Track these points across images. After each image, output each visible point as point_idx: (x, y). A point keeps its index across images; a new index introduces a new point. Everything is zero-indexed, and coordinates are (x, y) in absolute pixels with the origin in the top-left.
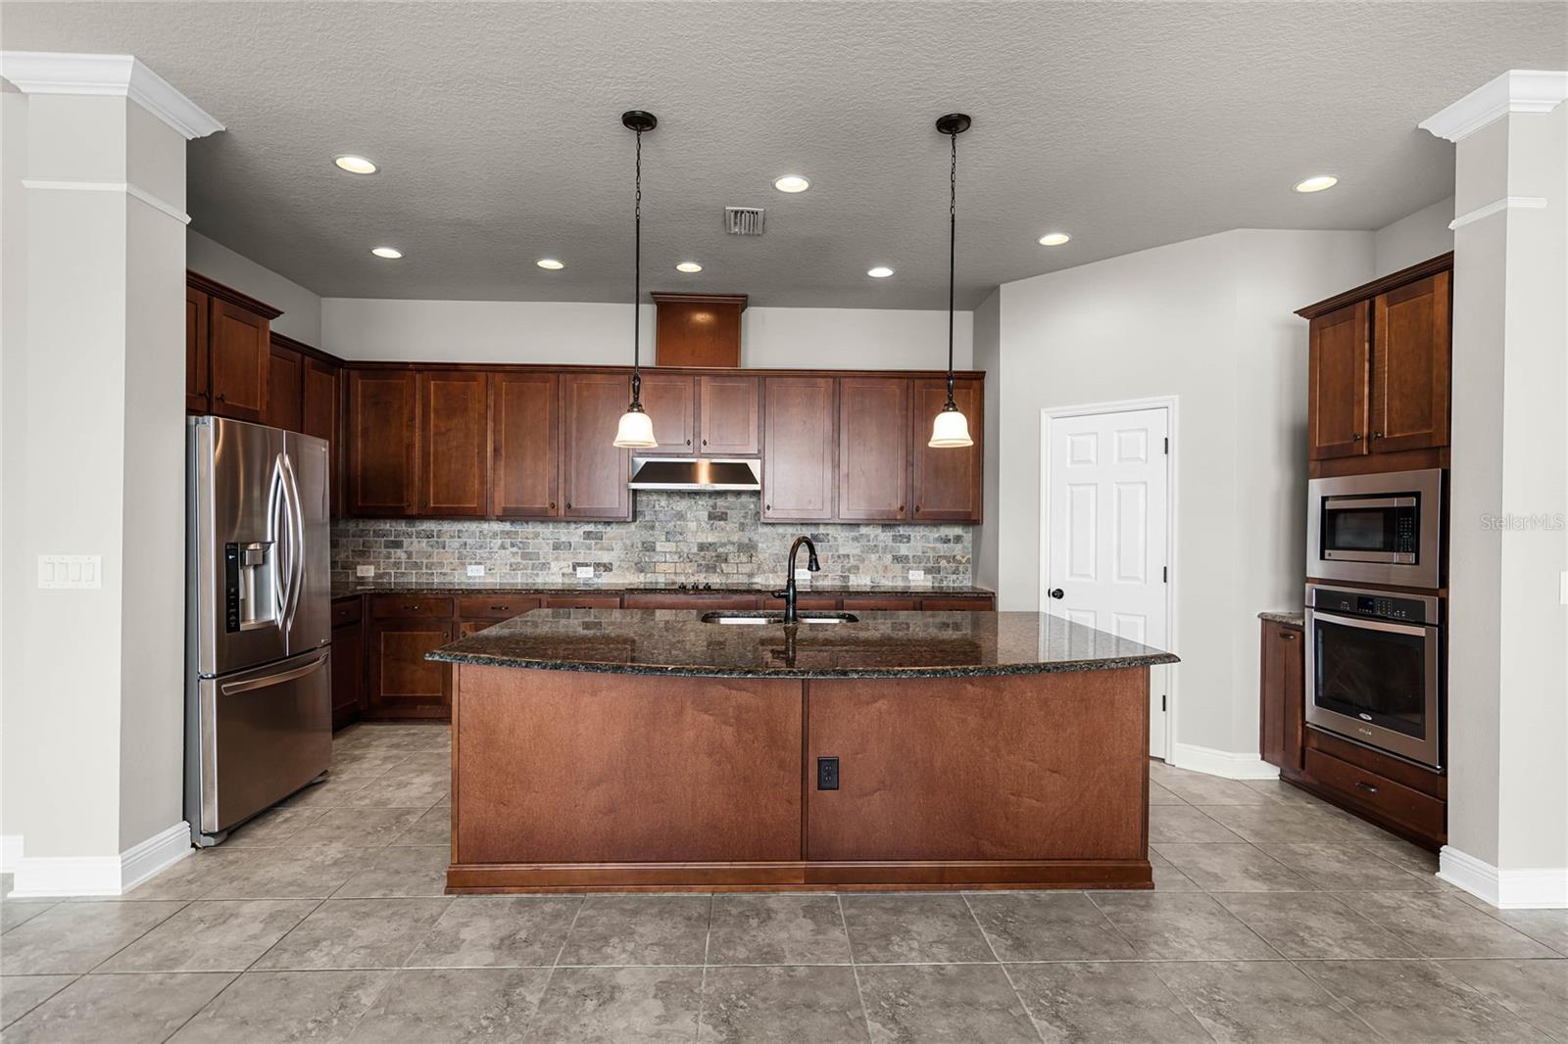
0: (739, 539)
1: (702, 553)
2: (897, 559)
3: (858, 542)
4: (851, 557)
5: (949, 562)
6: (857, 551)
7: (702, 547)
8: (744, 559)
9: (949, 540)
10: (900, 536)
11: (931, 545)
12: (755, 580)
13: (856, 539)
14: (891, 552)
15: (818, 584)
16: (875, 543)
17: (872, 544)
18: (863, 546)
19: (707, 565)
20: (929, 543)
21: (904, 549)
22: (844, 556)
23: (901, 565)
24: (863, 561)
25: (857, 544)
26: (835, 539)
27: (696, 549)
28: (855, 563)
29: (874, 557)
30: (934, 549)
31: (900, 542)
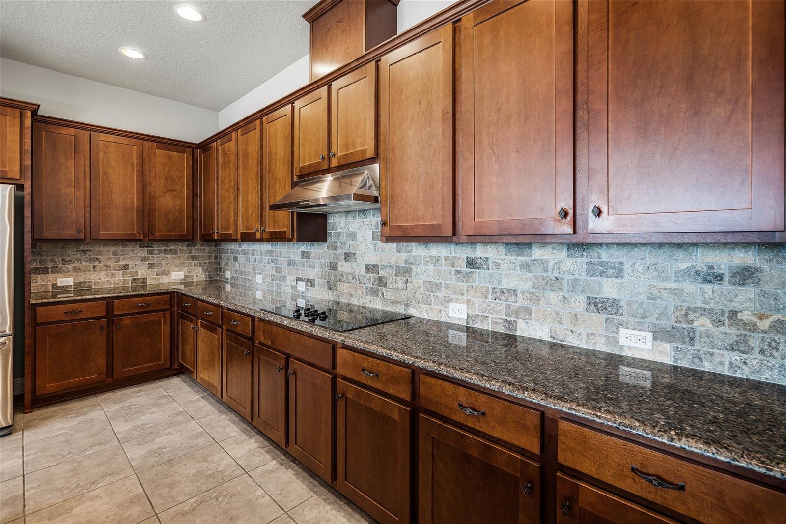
0: (396, 262)
1: (368, 275)
2: (596, 304)
3: (530, 272)
4: (519, 295)
5: (718, 323)
6: (528, 286)
7: (369, 268)
8: (401, 285)
9: (719, 278)
10: (601, 264)
11: (673, 285)
12: (412, 311)
13: (526, 267)
14: (583, 291)
15: (476, 326)
16: (556, 274)
17: (551, 275)
18: (537, 278)
19: (372, 288)
20: (666, 279)
21: (609, 289)
22: (509, 290)
23: (603, 316)
24: (537, 300)
25: (529, 275)
26: (497, 265)
27: (364, 270)
28: (526, 304)
29: (554, 297)
30: (677, 293)
31: (602, 274)
